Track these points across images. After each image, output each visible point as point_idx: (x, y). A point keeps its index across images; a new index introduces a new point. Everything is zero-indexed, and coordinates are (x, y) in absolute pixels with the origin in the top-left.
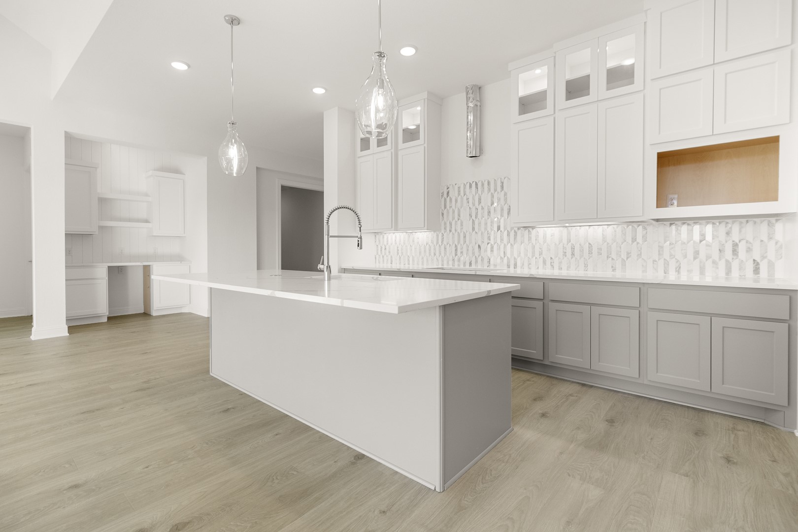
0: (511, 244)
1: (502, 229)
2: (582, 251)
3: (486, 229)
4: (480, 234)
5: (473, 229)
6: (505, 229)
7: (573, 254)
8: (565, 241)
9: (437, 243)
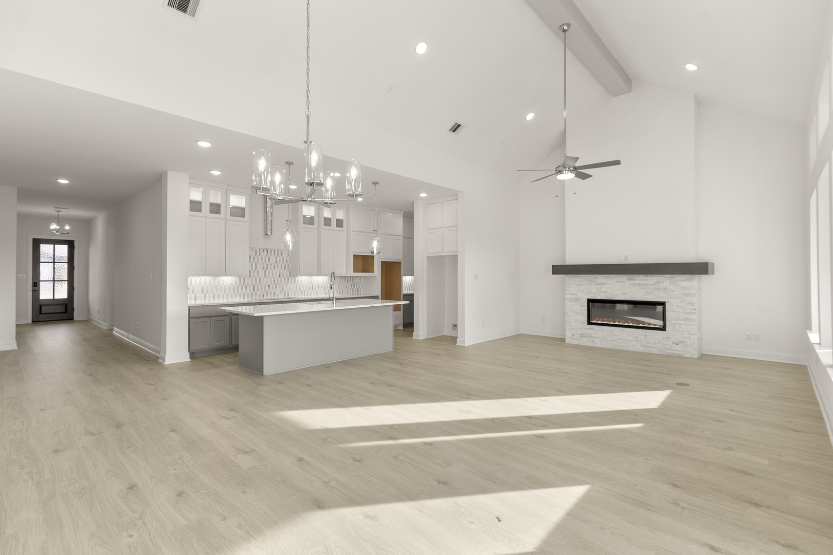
0: (286, 284)
1: (281, 276)
2: (316, 287)
3: (273, 276)
4: (269, 278)
5: (265, 276)
6: (283, 276)
7: (312, 288)
8: (309, 282)
9: (240, 283)
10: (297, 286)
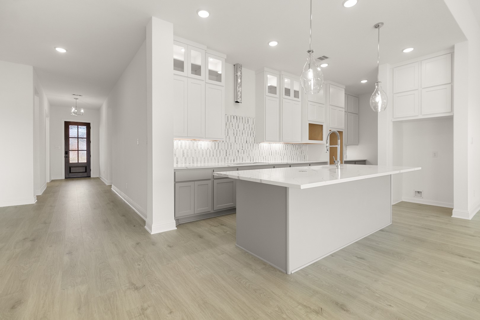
0: (252, 150)
1: (248, 142)
2: (274, 153)
3: (241, 142)
4: (238, 144)
5: (235, 141)
6: (249, 143)
7: (272, 154)
8: (269, 149)
9: (215, 148)
10: (260, 152)
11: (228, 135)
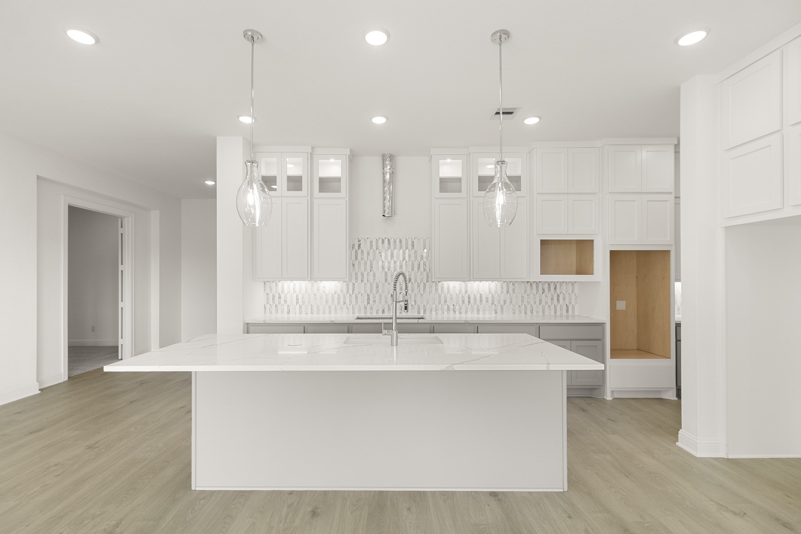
0: (421, 294)
2: (475, 299)
7: (469, 302)
8: (463, 291)
10: (440, 296)
11: (371, 271)
